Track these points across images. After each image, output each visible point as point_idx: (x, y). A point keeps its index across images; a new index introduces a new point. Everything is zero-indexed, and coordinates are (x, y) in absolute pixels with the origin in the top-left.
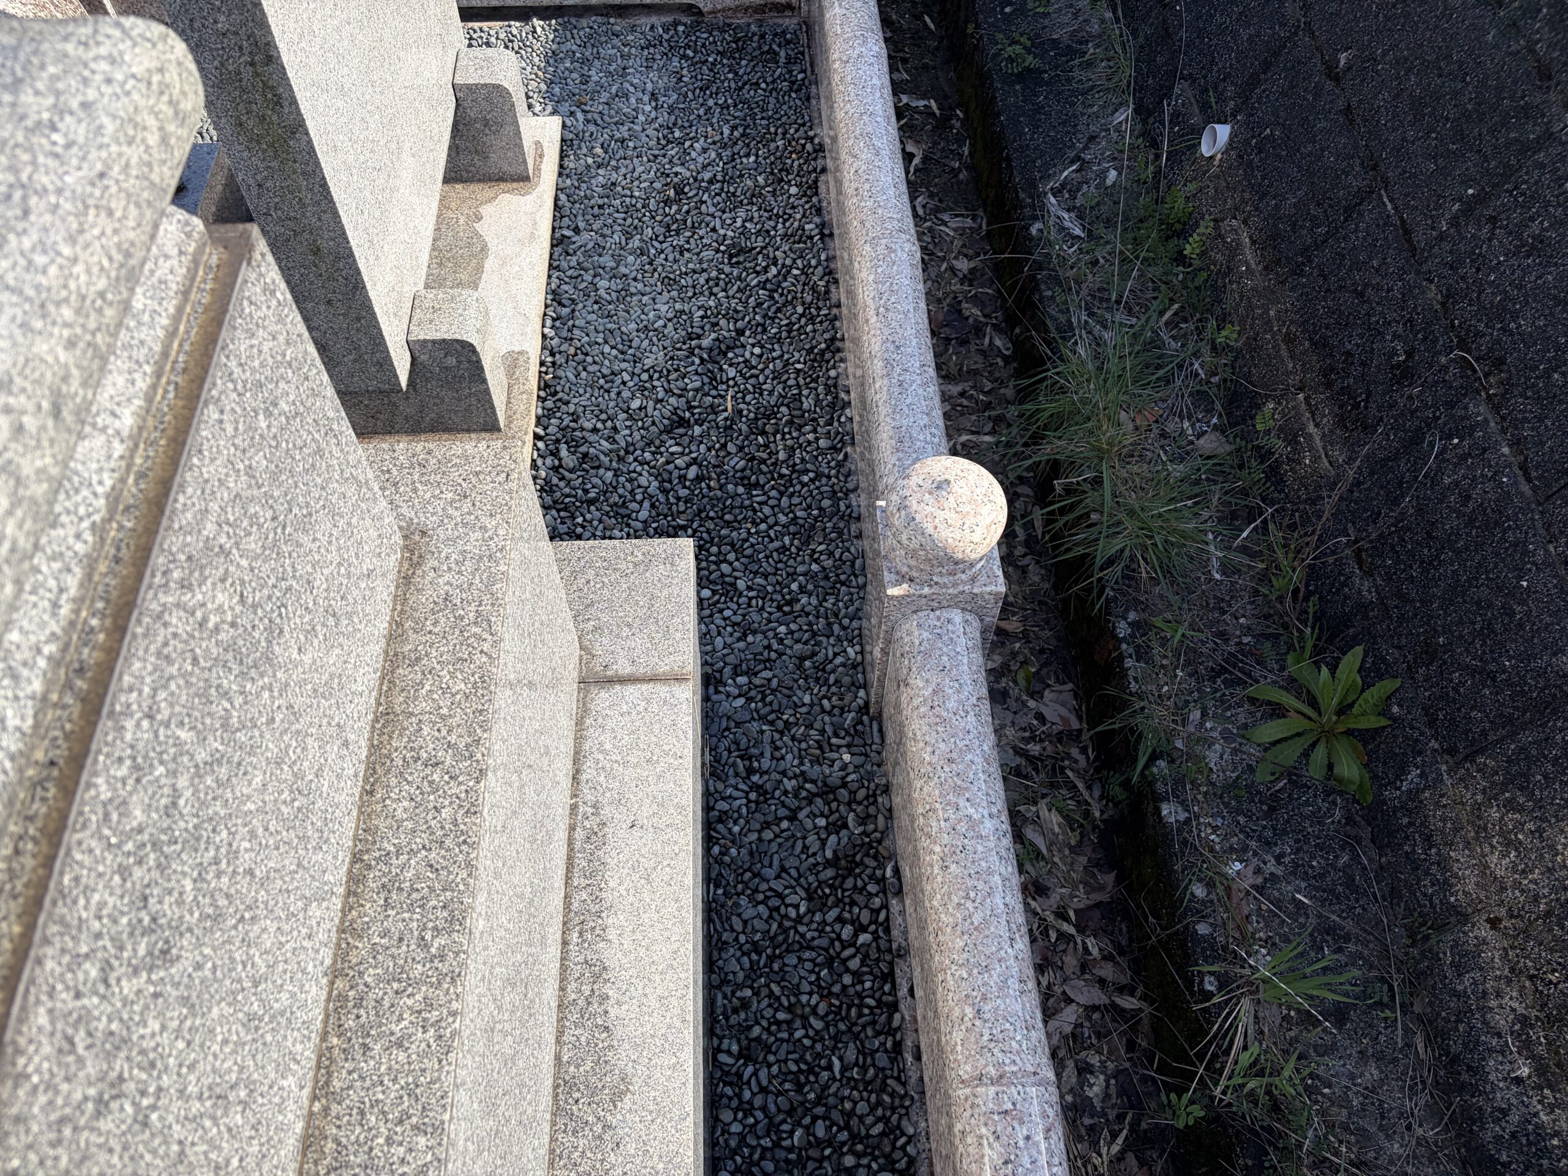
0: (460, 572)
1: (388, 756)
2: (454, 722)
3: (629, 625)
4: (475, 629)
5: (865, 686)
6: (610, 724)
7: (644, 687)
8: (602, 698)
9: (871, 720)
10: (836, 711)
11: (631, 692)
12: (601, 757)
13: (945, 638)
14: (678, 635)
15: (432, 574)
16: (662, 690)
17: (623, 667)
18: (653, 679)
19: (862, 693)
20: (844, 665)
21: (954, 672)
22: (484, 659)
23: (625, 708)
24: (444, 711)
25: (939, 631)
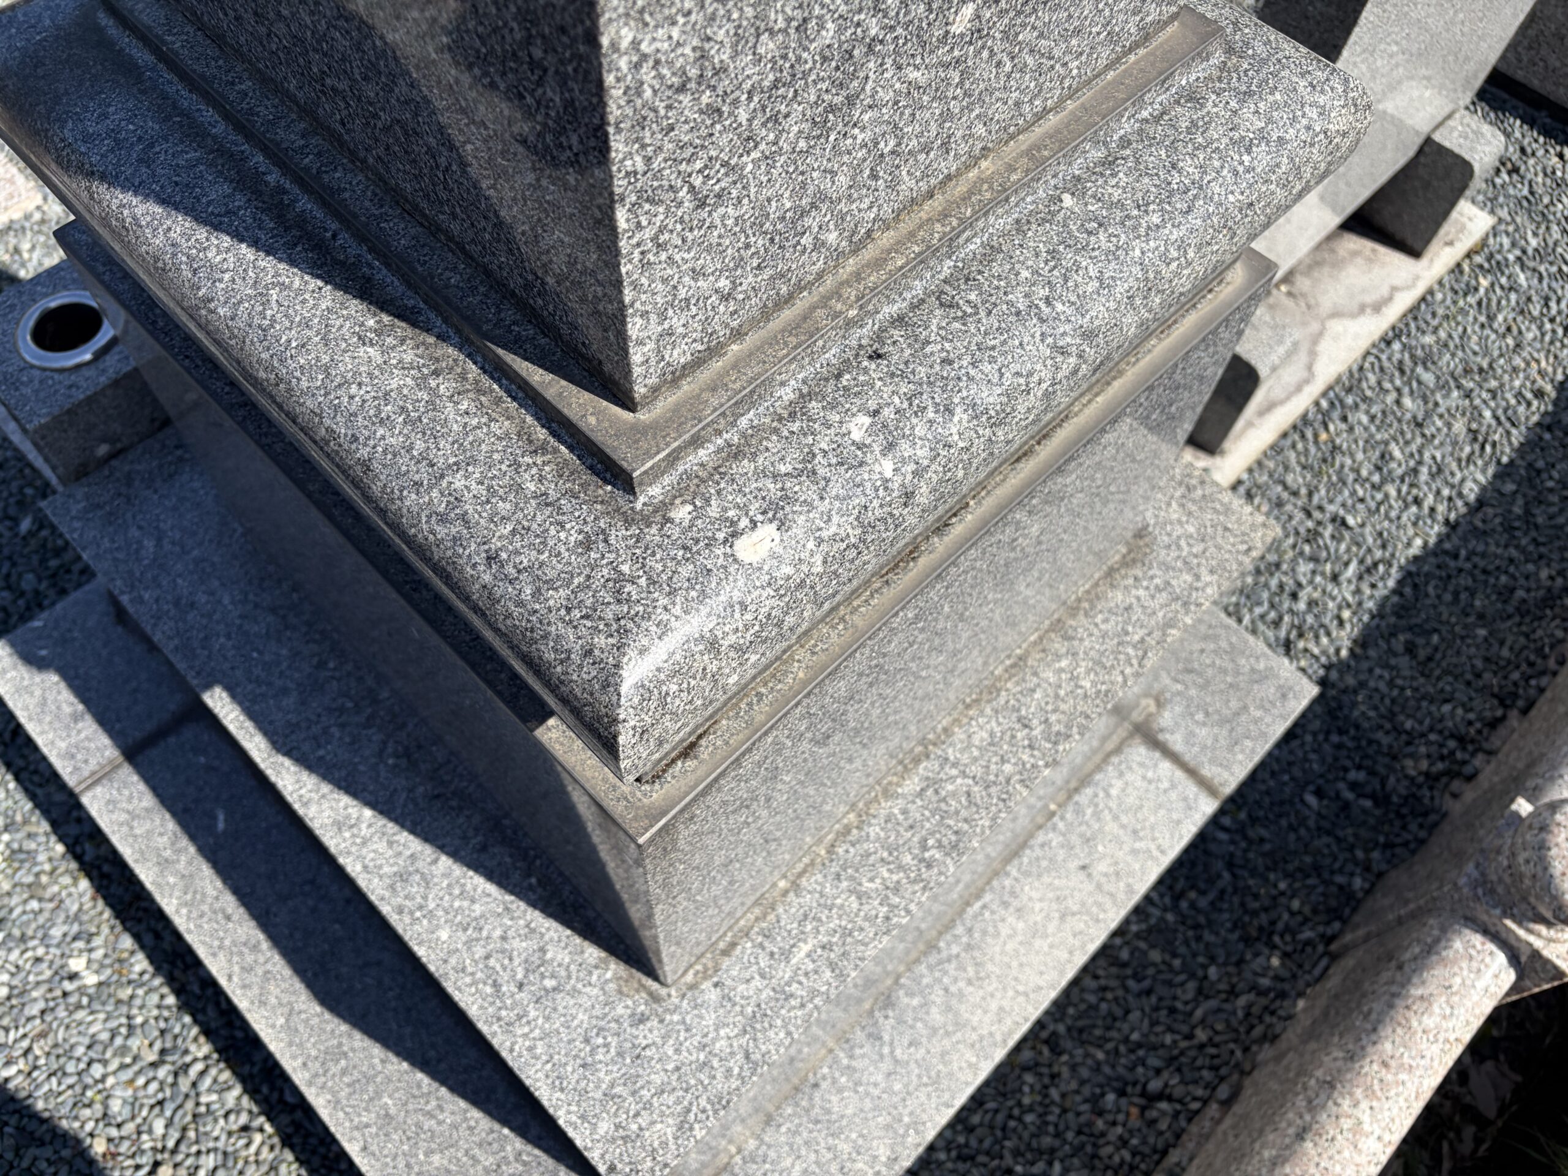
0: (1153, 597)
1: (999, 691)
2: (1063, 707)
3: (1207, 714)
4: (1130, 651)
5: (1344, 922)
6: (1129, 777)
7: (1179, 774)
8: (1139, 752)
9: (1326, 953)
10: (1299, 918)
11: (1166, 766)
12: (1101, 794)
13: (1475, 964)
14: (1240, 757)
15: (1131, 581)
16: (1191, 789)
17: (1176, 741)
18: (1192, 772)
19: (1337, 925)
20: (1341, 887)
21: (1456, 999)
22: (1120, 679)
23: (1150, 774)
24: (1062, 693)
25: (1473, 952)
